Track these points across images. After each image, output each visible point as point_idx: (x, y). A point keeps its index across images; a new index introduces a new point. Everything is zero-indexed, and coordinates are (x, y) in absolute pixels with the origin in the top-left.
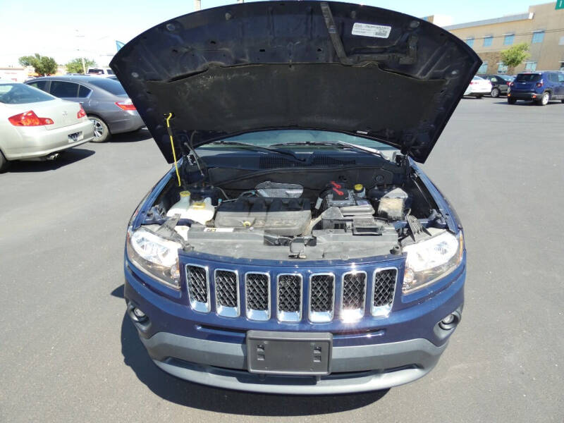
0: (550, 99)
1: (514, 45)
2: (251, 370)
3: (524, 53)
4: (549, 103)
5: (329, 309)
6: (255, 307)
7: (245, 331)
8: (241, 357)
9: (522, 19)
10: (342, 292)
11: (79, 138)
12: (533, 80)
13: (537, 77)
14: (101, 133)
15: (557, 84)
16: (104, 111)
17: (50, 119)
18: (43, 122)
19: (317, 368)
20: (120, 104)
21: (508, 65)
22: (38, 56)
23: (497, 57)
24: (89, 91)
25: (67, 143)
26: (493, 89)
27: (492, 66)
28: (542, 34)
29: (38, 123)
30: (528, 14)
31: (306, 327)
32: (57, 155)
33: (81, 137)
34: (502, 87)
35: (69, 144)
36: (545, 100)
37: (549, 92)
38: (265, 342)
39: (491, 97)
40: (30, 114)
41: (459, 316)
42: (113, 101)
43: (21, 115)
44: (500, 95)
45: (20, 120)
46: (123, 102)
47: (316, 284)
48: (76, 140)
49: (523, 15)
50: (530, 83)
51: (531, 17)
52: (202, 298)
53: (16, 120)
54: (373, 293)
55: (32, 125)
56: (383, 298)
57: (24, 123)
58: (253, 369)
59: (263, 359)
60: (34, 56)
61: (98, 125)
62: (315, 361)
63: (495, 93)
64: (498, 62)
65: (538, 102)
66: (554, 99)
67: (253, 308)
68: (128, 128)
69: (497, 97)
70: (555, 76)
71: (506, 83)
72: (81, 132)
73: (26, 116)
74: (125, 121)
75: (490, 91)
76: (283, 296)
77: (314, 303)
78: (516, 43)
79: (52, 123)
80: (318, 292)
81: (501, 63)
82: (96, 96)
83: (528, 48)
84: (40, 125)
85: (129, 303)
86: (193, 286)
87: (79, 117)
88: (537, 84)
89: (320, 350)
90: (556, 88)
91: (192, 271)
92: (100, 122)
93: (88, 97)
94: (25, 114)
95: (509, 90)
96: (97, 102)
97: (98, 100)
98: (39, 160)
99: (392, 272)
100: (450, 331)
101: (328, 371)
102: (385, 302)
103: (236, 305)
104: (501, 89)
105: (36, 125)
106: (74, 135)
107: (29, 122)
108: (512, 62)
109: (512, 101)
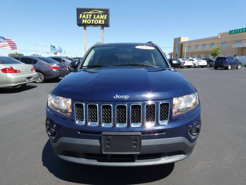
0: (231, 67)
1: (214, 48)
2: (104, 153)
3: (219, 51)
4: (231, 69)
5: (140, 122)
6: (105, 122)
7: (100, 133)
8: (98, 146)
9: (216, 38)
10: (145, 114)
11: (31, 79)
12: (223, 60)
13: (225, 58)
14: (41, 79)
15: (234, 61)
16: (43, 69)
17: (19, 71)
18: (16, 71)
19: (135, 150)
20: (50, 66)
21: (213, 56)
22: (16, 53)
23: (208, 53)
24: (37, 61)
25: (25, 81)
26: (207, 64)
27: (206, 56)
28: (225, 44)
29: (14, 72)
30: (219, 36)
31: (129, 130)
32: (20, 86)
33: (32, 79)
34: (211, 63)
35: (26, 81)
36: (230, 67)
37: (231, 64)
38: (110, 137)
39: (207, 67)
40: (10, 68)
41: (199, 128)
42: (47, 66)
43: (7, 68)
44: (211, 66)
45: (6, 70)
46: (52, 66)
47: (133, 110)
48: (29, 80)
49: (216, 37)
50: (222, 61)
51: (220, 37)
52: (81, 119)
53: (4, 70)
54: (159, 114)
55: (11, 72)
56: (164, 117)
57: (7, 72)
58: (104, 152)
59: (109, 146)
60: (15, 53)
61: (40, 75)
62: (134, 147)
63: (209, 65)
64: (209, 54)
65: (227, 68)
66: (233, 67)
67: (104, 122)
68: (53, 77)
69: (210, 67)
70: (232, 58)
71: (213, 61)
72: (32, 77)
73: (9, 69)
74: (51, 74)
75: (206, 65)
76: (119, 116)
77: (132, 119)
78: (215, 47)
79: (20, 72)
80: (134, 114)
81: (210, 55)
82: (40, 64)
83: (220, 49)
84: (14, 73)
85: (47, 126)
86: (77, 113)
87: (32, 71)
88: (226, 61)
89: (136, 140)
90: (233, 63)
91: (77, 107)
92: (41, 74)
93: (37, 64)
94: (8, 68)
95: (214, 64)
96: (40, 66)
97: (41, 65)
98: (12, 88)
99: (167, 104)
100: (196, 136)
101: (140, 152)
102: (165, 119)
103: (97, 122)
104: (211, 64)
105: (13, 73)
106: (29, 78)
107: (10, 71)
108: (214, 55)
109: (216, 68)
